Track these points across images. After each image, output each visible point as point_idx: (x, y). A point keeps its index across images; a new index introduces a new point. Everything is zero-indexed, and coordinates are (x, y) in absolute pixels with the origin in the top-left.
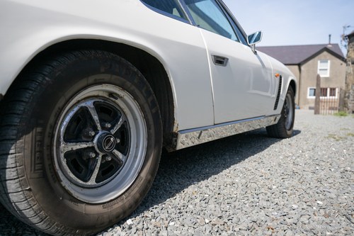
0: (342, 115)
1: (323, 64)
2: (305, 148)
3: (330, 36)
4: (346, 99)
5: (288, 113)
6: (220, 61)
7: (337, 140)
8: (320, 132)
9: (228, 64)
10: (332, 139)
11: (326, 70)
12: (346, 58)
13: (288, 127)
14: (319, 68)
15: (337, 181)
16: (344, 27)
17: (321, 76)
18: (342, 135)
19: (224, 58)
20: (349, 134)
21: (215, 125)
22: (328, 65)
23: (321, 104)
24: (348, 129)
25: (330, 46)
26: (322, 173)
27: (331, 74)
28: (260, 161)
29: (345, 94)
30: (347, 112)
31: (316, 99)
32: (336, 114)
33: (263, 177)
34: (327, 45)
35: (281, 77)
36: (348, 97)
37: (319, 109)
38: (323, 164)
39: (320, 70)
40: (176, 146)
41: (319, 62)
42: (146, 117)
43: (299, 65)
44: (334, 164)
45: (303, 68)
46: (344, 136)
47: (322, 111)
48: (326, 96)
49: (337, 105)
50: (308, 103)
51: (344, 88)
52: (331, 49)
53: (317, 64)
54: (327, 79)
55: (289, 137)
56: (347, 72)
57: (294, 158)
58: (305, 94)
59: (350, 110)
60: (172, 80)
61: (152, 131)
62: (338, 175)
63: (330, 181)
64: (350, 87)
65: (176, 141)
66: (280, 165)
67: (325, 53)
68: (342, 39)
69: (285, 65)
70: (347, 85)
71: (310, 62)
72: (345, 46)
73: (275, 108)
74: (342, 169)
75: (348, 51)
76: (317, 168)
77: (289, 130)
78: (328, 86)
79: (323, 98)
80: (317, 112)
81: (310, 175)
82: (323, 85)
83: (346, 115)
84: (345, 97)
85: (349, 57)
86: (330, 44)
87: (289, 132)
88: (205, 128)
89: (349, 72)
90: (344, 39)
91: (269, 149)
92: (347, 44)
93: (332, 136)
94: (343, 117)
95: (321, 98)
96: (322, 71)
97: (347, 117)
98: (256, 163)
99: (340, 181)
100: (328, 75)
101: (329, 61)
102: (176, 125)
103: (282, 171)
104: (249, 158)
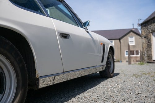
0: (141, 64)
1: (131, 39)
2: (119, 83)
3: (133, 24)
4: (143, 56)
5: (110, 64)
6: (64, 36)
7: (137, 77)
8: (129, 73)
9: (70, 38)
10: (134, 77)
11: (133, 41)
12: (141, 35)
13: (111, 72)
14: (129, 40)
15: (133, 99)
16: (139, 20)
17: (130, 45)
18: (140, 75)
19: (67, 35)
20: (143, 74)
21: (64, 72)
22: (133, 39)
23: (131, 59)
24: (144, 71)
25: (133, 30)
26: (126, 96)
27: (135, 43)
28: (93, 92)
29: (143, 53)
30: (145, 62)
31: (129, 56)
32: (139, 64)
33: (93, 101)
34: (132, 29)
35: (104, 45)
36: (144, 55)
37: (130, 62)
38: (127, 90)
39: (130, 41)
40: (38, 86)
41: (129, 37)
42: (15, 70)
43: (120, 39)
44: (133, 90)
45: (121, 41)
46: (141, 75)
47: (132, 63)
48: (134, 54)
49: (139, 59)
50: (126, 59)
51: (142, 50)
52: (134, 31)
53: (128, 39)
54: (134, 46)
55: (112, 77)
56: (142, 42)
57: (112, 88)
58: (124, 54)
59: (146, 62)
60: (32, 47)
61: (20, 78)
62: (134, 96)
63: (129, 100)
64: (144, 49)
65: (38, 83)
66: (104, 93)
67: (132, 33)
68: (138, 26)
69: (109, 40)
70: (143, 48)
71: (125, 38)
72: (140, 29)
73: (102, 61)
74: (137, 93)
75: (142, 32)
76: (124, 93)
77: (112, 73)
78: (135, 50)
79: (132, 56)
80: (130, 63)
81: (119, 97)
82: (131, 49)
83: (143, 64)
84: (143, 55)
85: (142, 35)
86: (133, 28)
87: (112, 75)
88: (58, 74)
89: (143, 42)
90: (139, 26)
91: (100, 84)
92: (141, 28)
93: (135, 75)
94: (142, 65)
95: (131, 56)
96: (131, 42)
97: (144, 65)
98: (91, 93)
99: (135, 99)
100: (134, 44)
101: (134, 37)
102: (37, 73)
103: (104, 97)
104: (88, 90)
